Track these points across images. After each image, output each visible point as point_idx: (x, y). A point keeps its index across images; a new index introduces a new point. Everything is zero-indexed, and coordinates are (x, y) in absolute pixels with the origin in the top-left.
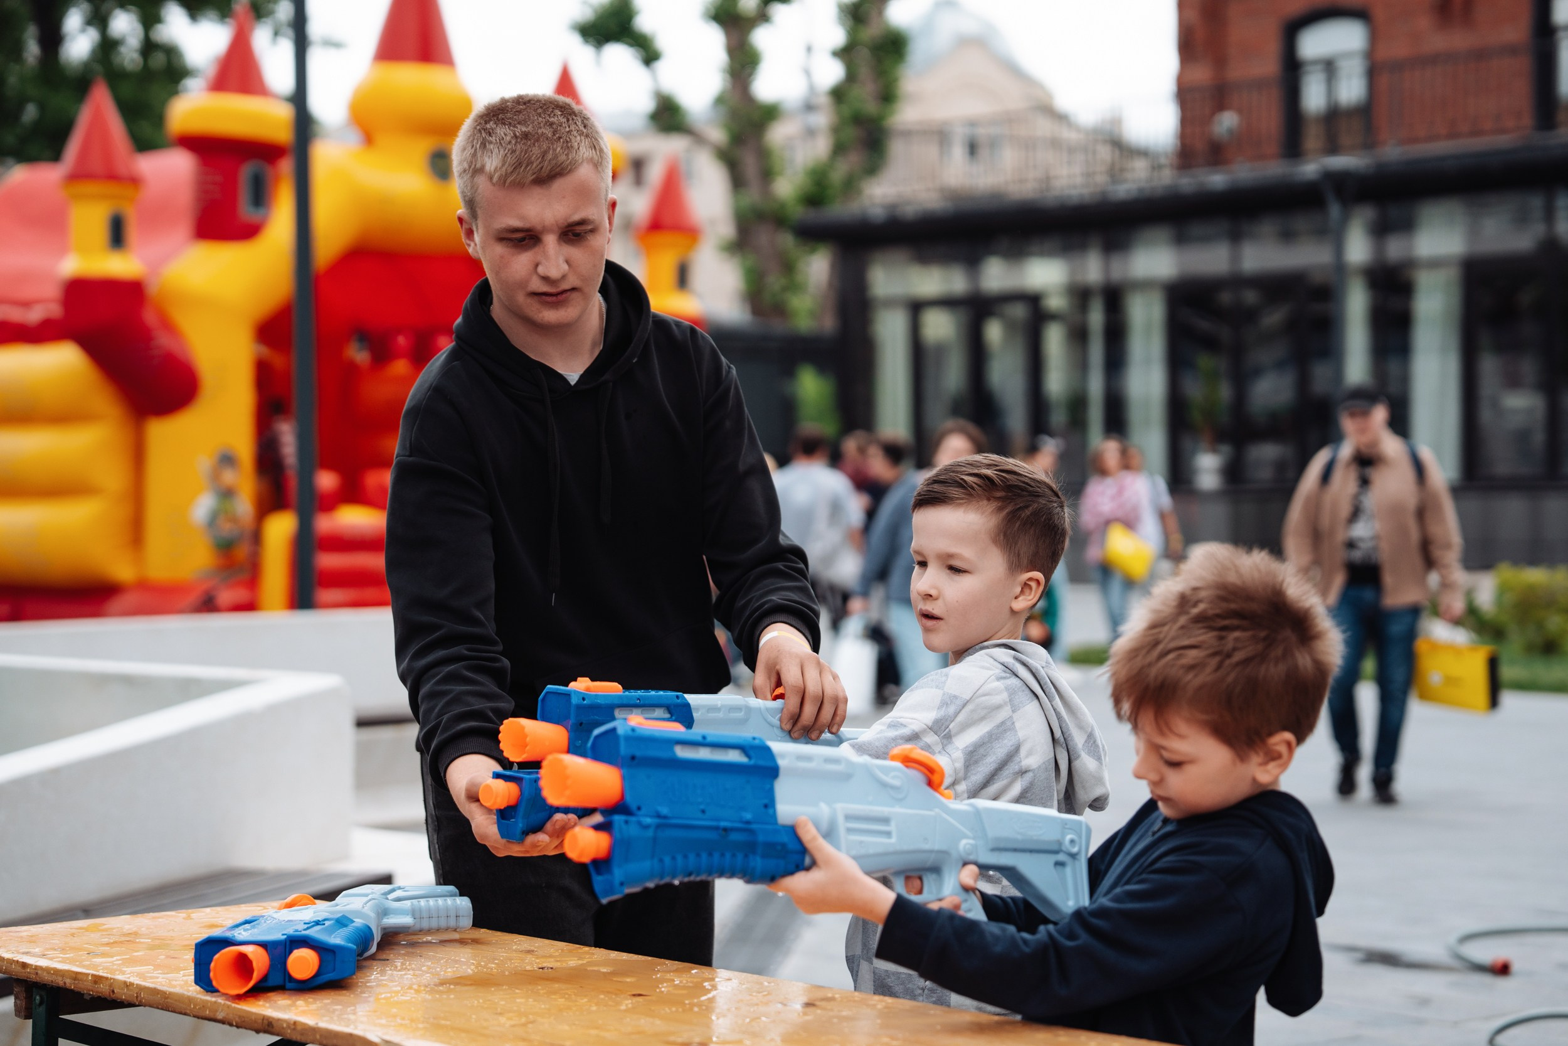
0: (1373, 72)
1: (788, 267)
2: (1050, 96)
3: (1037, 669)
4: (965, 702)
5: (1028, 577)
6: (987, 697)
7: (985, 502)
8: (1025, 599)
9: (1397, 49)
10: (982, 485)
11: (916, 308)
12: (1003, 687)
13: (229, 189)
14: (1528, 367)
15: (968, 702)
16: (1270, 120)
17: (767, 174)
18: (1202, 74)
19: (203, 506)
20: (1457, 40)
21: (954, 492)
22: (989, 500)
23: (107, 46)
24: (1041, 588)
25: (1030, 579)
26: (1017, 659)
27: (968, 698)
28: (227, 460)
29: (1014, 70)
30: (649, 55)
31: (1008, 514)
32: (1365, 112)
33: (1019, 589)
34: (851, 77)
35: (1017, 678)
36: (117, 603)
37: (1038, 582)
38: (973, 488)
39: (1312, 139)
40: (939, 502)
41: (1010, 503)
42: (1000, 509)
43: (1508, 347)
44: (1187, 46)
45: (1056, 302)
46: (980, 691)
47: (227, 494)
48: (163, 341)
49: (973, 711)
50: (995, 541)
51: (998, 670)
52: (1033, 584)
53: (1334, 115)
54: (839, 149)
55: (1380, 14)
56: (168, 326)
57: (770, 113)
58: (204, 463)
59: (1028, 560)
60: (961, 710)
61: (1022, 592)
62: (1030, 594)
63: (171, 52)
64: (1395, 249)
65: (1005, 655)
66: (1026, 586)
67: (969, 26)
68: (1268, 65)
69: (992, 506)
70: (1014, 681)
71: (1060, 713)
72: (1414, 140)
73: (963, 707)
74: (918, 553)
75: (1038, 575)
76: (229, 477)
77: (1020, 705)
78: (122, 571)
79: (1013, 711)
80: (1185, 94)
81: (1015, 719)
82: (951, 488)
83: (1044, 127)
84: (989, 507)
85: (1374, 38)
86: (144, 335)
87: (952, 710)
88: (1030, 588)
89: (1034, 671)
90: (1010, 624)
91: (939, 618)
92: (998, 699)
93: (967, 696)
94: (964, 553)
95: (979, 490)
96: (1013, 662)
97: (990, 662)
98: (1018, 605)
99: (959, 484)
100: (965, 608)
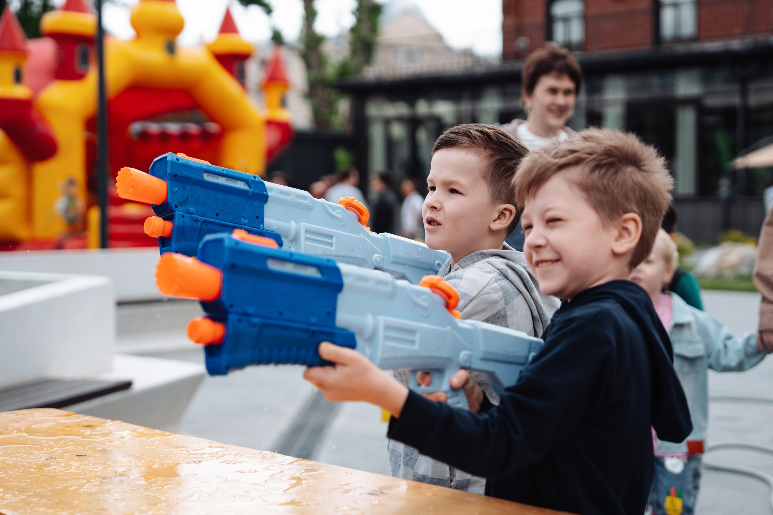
0: (585, 20)
1: (331, 104)
3: (522, 273)
4: (472, 298)
5: (504, 208)
6: (488, 295)
7: (482, 149)
8: (500, 223)
9: (596, 10)
10: (481, 137)
11: (387, 122)
12: (499, 287)
13: (70, 56)
15: (474, 298)
16: (541, 39)
17: (322, 63)
18: (512, 19)
19: (60, 204)
22: (485, 148)
24: (513, 217)
25: (506, 209)
26: (508, 265)
27: (474, 296)
28: (72, 181)
30: (268, 10)
31: (497, 160)
33: (496, 215)
35: (508, 280)
37: (511, 212)
38: (475, 138)
40: (452, 145)
41: (500, 153)
42: (492, 156)
46: (484, 291)
47: (71, 198)
48: (40, 126)
49: (477, 305)
50: (484, 177)
51: (496, 274)
52: (507, 213)
54: (353, 53)
56: (43, 119)
57: (321, 39)
58: (62, 183)
59: (506, 196)
60: (468, 304)
61: (499, 218)
62: (504, 220)
65: (499, 262)
66: (502, 214)
68: (538, 18)
69: (487, 152)
70: (505, 283)
71: (536, 301)
72: (604, 49)
73: (470, 302)
74: (431, 181)
75: (511, 207)
76: (73, 190)
77: (511, 299)
78: (22, 233)
79: (506, 304)
81: (506, 310)
82: (460, 137)
84: (485, 152)
85: (586, 6)
86: (32, 123)
88: (505, 214)
89: (520, 274)
90: (489, 240)
91: (439, 224)
92: (496, 296)
93: (473, 294)
94: (462, 181)
95: (480, 141)
96: (505, 267)
97: (489, 268)
98: (496, 226)
99: (468, 135)
100: (457, 219)
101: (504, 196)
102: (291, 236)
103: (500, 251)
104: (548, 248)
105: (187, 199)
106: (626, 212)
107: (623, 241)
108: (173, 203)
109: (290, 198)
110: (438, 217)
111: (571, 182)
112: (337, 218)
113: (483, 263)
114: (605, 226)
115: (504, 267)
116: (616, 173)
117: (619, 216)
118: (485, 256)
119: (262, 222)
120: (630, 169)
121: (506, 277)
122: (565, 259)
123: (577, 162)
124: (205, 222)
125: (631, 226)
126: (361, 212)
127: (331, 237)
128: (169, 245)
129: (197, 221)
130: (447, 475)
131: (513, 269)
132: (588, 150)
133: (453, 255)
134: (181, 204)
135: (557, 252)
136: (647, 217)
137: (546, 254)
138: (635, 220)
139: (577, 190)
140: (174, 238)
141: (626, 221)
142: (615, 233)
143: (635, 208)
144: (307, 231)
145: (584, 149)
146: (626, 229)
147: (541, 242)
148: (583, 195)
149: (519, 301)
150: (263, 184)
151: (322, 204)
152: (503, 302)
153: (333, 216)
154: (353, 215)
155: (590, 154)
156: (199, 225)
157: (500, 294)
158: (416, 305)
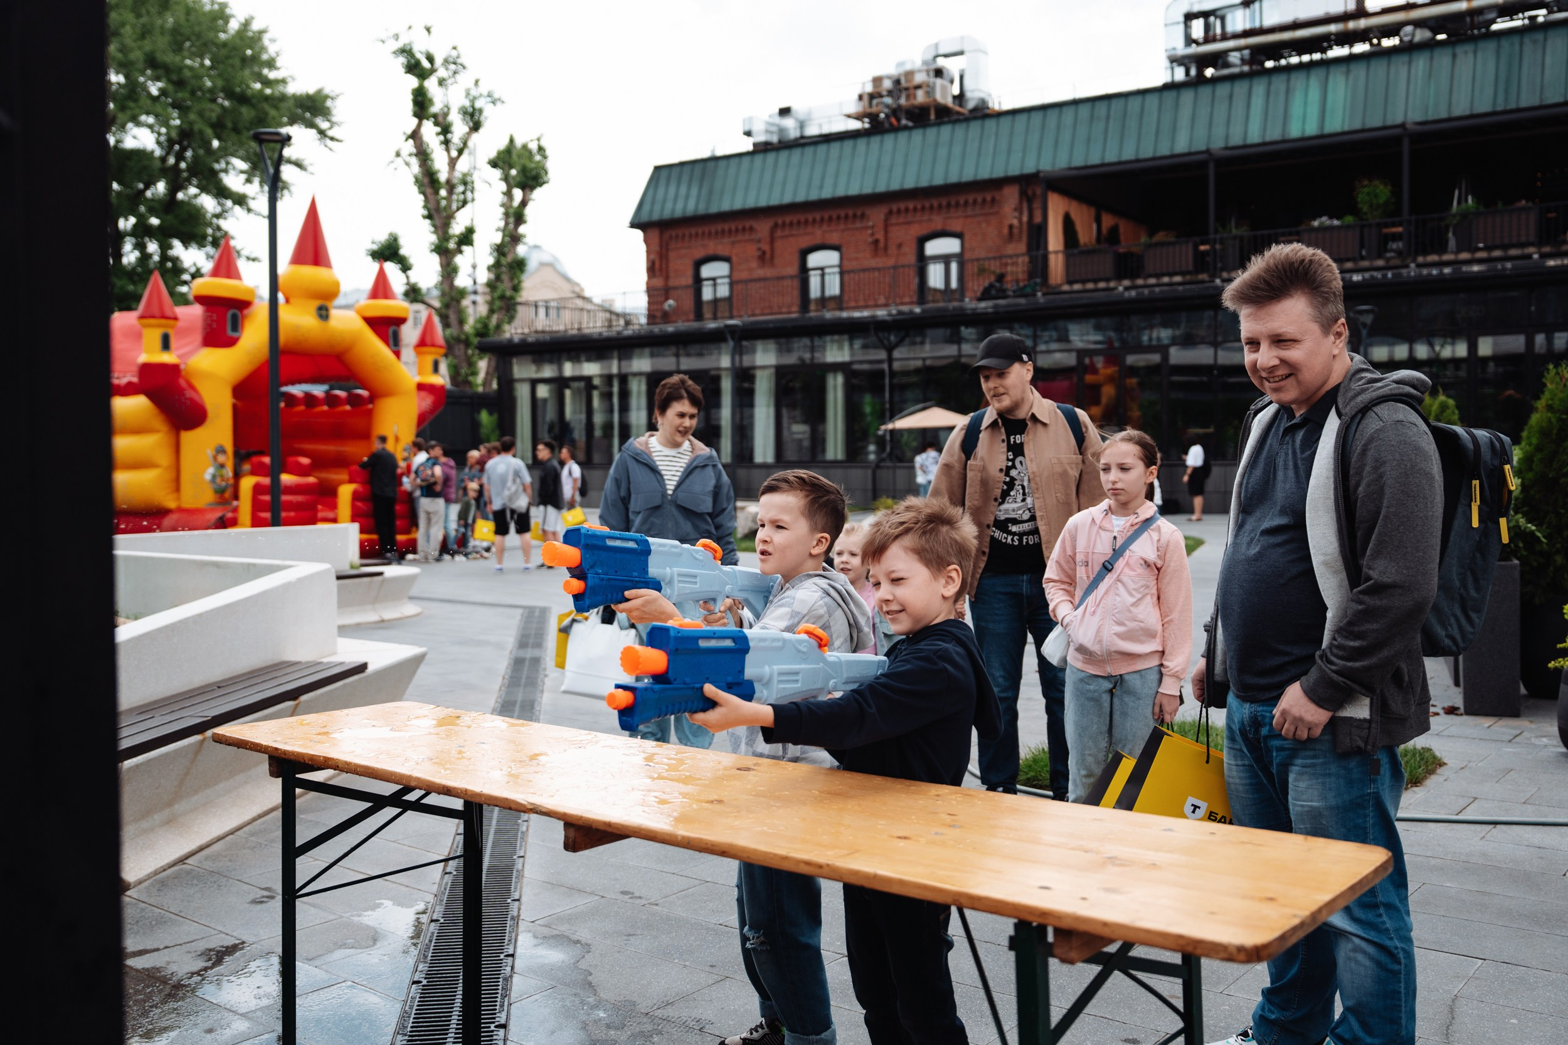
0: (732, 285)
1: (471, 365)
2: (582, 290)
3: (840, 590)
4: (802, 613)
5: (820, 537)
6: (816, 611)
7: (799, 492)
8: (819, 549)
9: (743, 275)
10: (798, 482)
11: (534, 383)
13: (222, 322)
14: (798, 413)
15: (805, 615)
16: (689, 303)
17: (461, 322)
18: (659, 282)
19: (209, 472)
20: (767, 272)
21: (784, 485)
22: (801, 490)
23: (145, 257)
24: (828, 544)
25: (822, 537)
26: (830, 585)
28: (221, 450)
29: (567, 279)
30: (406, 267)
31: (811, 499)
32: (729, 300)
33: (815, 543)
34: (498, 278)
35: (830, 597)
36: (167, 521)
37: (826, 539)
38: (793, 483)
39: (707, 313)
40: (775, 491)
41: (813, 493)
42: (807, 496)
43: (792, 406)
44: (651, 270)
45: (596, 382)
46: (811, 605)
47: (221, 467)
48: (189, 393)
50: (803, 514)
51: (820, 593)
52: (824, 540)
53: (716, 301)
54: (492, 311)
55: (734, 259)
56: (192, 387)
57: (462, 293)
58: (210, 452)
59: (822, 526)
61: (817, 544)
62: (821, 547)
63: (176, 260)
64: (747, 361)
65: (823, 583)
66: (820, 541)
67: (546, 258)
68: (688, 280)
70: (828, 599)
72: (754, 315)
73: (802, 619)
74: (761, 520)
75: (826, 535)
76: (221, 458)
77: (833, 612)
78: (171, 504)
79: (830, 616)
80: (650, 291)
81: (830, 621)
83: (579, 303)
84: (801, 494)
85: (732, 269)
86: (181, 391)
87: (796, 620)
88: (822, 542)
90: (810, 563)
91: (770, 554)
92: (822, 611)
93: (805, 612)
94: (786, 518)
95: (796, 485)
96: (828, 587)
97: (815, 588)
98: (815, 551)
99: (786, 481)
100: (784, 549)
101: (820, 527)
102: (667, 580)
103: (822, 572)
104: (895, 602)
105: (595, 563)
106: (949, 565)
107: (950, 587)
108: (585, 566)
109: (666, 549)
110: (769, 548)
111: (906, 549)
112: (699, 560)
113: (810, 584)
114: (935, 578)
115: (826, 587)
116: (936, 535)
117: (945, 568)
118: (810, 576)
119: (647, 572)
120: (944, 529)
121: (829, 595)
122: (908, 610)
123: (907, 531)
124: (609, 579)
125: (954, 574)
126: (716, 551)
127: (695, 577)
128: (582, 600)
129: (603, 580)
130: (781, 753)
131: (834, 588)
132: (913, 520)
133: (783, 576)
134: (592, 567)
135: (902, 605)
136: (963, 564)
137: (894, 607)
138: (956, 570)
139: (910, 554)
140: (587, 596)
141: (950, 571)
142: (943, 581)
143: (954, 560)
144: (679, 575)
145: (910, 519)
146: (951, 577)
147: (890, 597)
148: (916, 556)
149: (839, 612)
150: (647, 541)
151: (688, 549)
152: (827, 616)
153: (696, 559)
154: (710, 555)
155: (916, 523)
156: (604, 582)
157: (825, 608)
158: (799, 651)
